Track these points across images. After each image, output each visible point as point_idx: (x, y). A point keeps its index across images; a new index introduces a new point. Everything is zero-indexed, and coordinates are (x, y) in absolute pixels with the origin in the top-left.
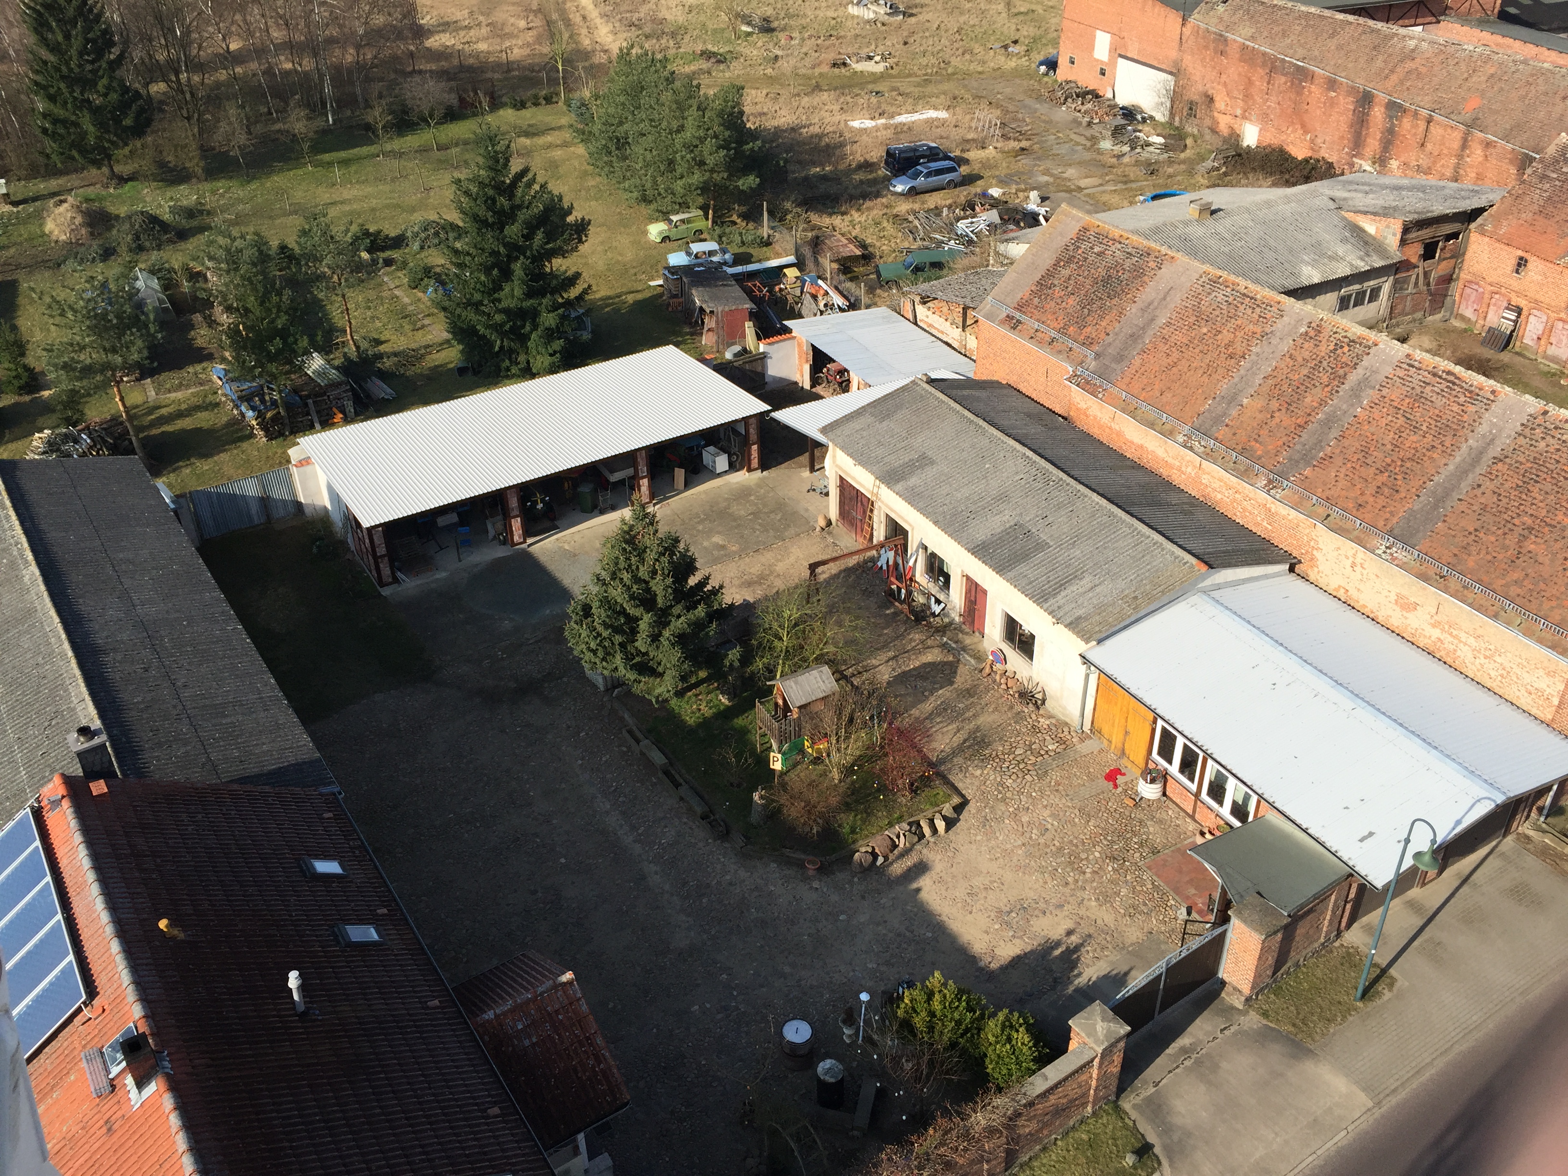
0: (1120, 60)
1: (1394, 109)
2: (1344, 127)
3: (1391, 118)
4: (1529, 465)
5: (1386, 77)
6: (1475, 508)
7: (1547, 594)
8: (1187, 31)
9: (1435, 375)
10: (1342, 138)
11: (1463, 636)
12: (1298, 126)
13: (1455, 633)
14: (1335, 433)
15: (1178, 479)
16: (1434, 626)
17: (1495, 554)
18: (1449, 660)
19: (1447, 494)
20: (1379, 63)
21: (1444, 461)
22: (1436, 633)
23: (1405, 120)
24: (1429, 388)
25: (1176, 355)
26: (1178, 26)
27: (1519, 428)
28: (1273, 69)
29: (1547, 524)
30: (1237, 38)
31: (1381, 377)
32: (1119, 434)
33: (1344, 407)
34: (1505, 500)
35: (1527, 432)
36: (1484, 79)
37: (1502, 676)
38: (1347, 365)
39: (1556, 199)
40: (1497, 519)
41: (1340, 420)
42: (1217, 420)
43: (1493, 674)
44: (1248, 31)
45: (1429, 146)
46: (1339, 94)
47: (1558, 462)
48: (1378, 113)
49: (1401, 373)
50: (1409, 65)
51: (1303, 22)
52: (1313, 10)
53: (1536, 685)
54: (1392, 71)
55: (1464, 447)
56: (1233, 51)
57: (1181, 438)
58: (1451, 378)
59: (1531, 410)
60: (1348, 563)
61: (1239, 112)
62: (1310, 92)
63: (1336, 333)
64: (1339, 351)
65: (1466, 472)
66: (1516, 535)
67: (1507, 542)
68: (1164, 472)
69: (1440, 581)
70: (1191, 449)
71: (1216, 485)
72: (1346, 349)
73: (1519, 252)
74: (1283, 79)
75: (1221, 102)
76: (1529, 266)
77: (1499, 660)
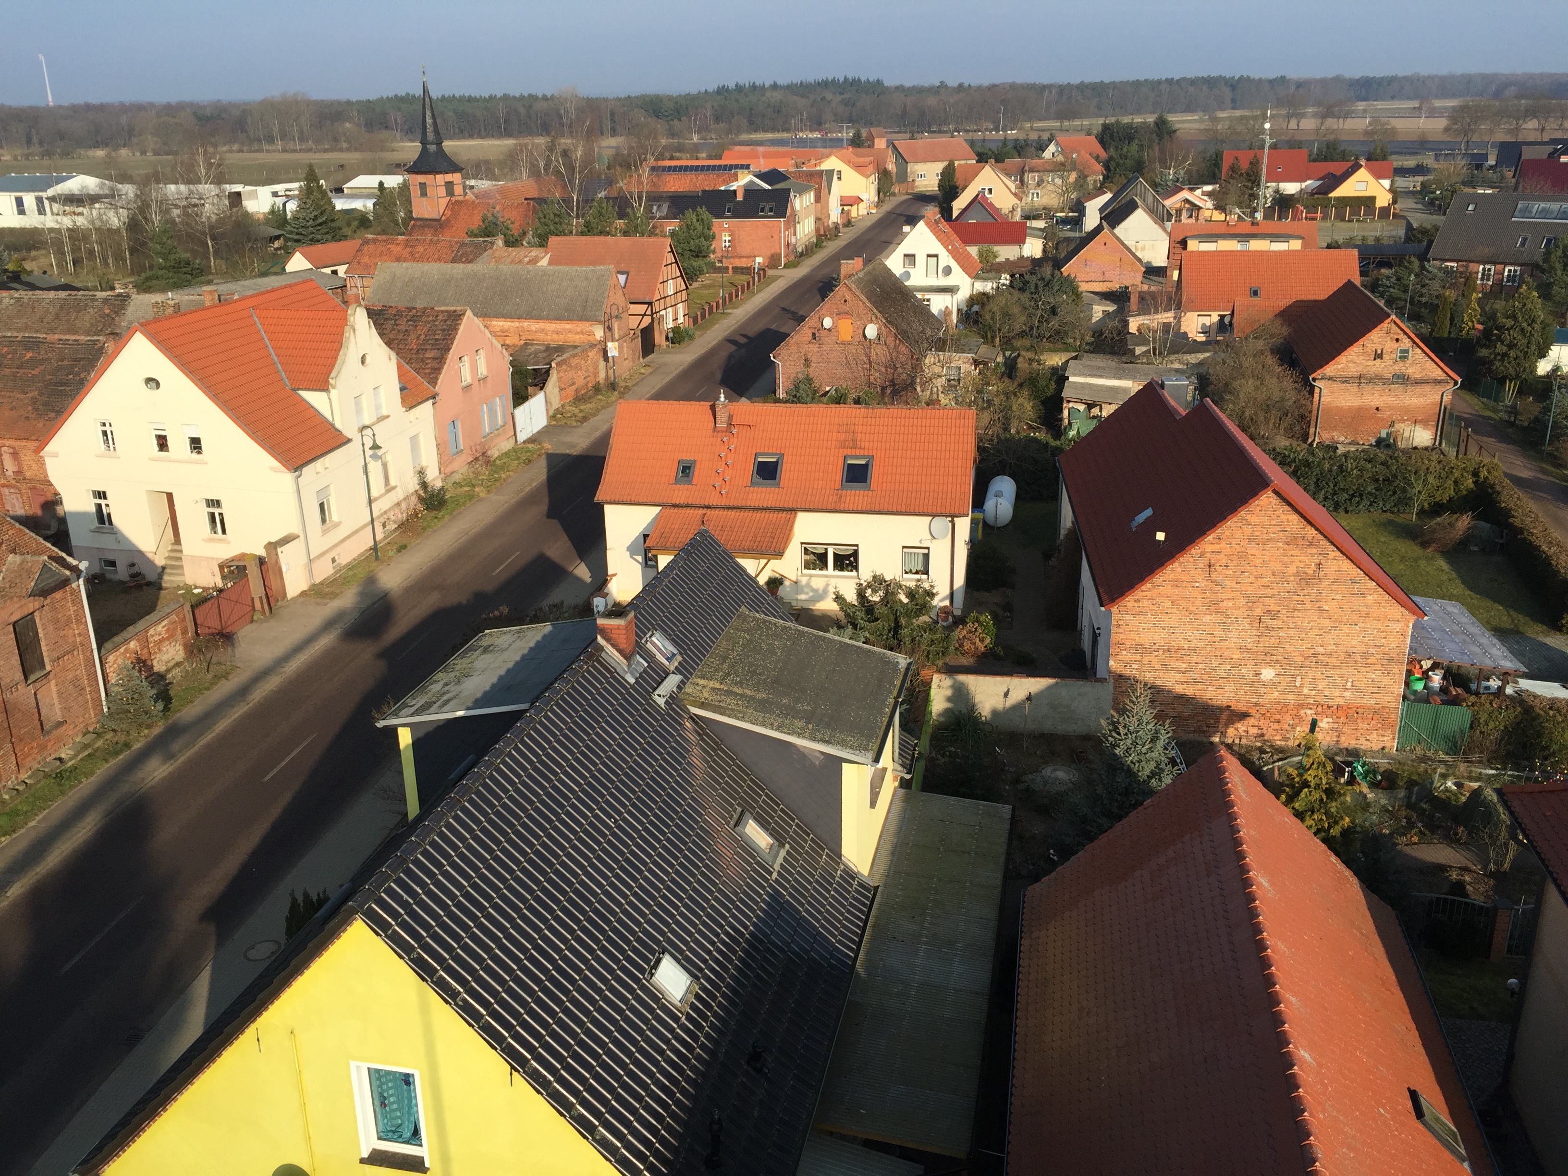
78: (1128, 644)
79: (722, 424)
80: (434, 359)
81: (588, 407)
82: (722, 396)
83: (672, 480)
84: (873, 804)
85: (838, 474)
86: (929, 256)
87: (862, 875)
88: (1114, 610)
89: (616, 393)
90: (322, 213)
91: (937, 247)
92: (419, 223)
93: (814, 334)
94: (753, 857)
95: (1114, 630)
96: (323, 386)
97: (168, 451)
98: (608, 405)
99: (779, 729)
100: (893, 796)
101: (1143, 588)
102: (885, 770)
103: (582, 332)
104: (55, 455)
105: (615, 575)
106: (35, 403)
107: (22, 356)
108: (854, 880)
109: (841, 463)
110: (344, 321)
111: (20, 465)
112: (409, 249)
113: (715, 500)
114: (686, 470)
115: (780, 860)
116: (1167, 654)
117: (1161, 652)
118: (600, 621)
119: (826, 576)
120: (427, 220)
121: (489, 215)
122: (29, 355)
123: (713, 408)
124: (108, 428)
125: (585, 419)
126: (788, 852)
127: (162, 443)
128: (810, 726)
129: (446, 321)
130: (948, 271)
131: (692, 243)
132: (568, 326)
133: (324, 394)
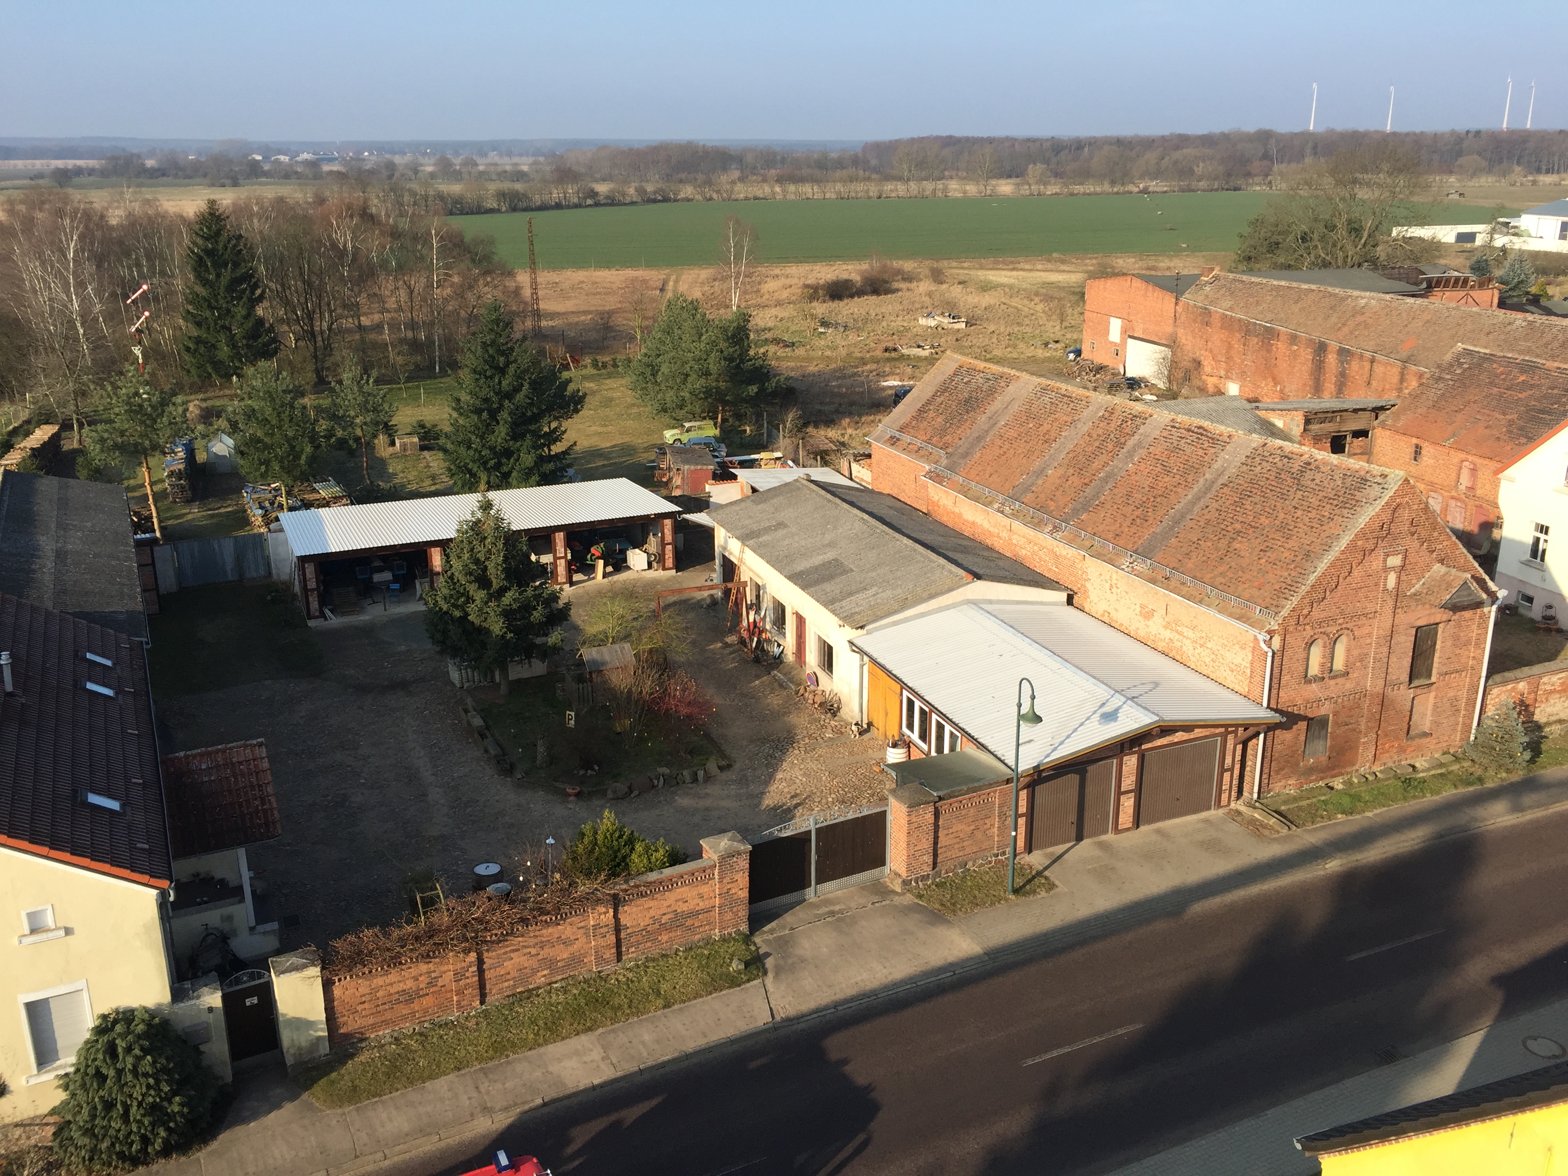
0: (1129, 340)
1: (1343, 353)
2: (1306, 376)
3: (1342, 363)
4: (1247, 485)
5: (1339, 329)
6: (1201, 523)
7: (1243, 580)
8: (1179, 309)
9: (1189, 430)
10: (1305, 385)
11: (1185, 630)
12: (1270, 379)
13: (1180, 629)
14: (1110, 486)
15: (998, 545)
16: (1166, 627)
17: (1209, 556)
18: (1178, 657)
19: (1183, 516)
20: (1334, 319)
21: (1185, 493)
22: (1167, 634)
23: (1353, 363)
24: (1184, 441)
25: (1007, 446)
26: (1173, 305)
27: (1244, 459)
28: (1248, 332)
29: (1252, 527)
30: (1217, 310)
31: (1150, 439)
32: (960, 516)
33: (1121, 465)
34: (1224, 514)
35: (1249, 461)
36: (1420, 324)
37: (1213, 660)
38: (1128, 434)
39: (1448, 395)
40: (1216, 529)
41: (1115, 475)
42: (1027, 489)
43: (1207, 660)
44: (1227, 304)
45: (1374, 383)
46: (1300, 348)
47: (1268, 479)
48: (1331, 359)
49: (1165, 434)
50: (1359, 319)
51: (1274, 293)
52: (1283, 283)
53: (1235, 661)
54: (1344, 325)
55: (1202, 480)
56: (1216, 321)
57: (996, 506)
58: (1201, 431)
59: (1254, 445)
60: (1108, 586)
61: (1222, 373)
62: (1278, 349)
63: (1124, 412)
64: (1124, 425)
65: (1199, 499)
66: (1228, 538)
67: (1220, 545)
68: (989, 542)
69: (1165, 582)
70: (1002, 512)
71: (1022, 541)
72: (1130, 422)
73: (1415, 441)
74: (1256, 340)
75: (1208, 366)
76: (1423, 452)
77: (1209, 645)
104: (1512, 480)
106: (1510, 426)
107: (1516, 378)
111: (1475, 482)
122: (1522, 378)
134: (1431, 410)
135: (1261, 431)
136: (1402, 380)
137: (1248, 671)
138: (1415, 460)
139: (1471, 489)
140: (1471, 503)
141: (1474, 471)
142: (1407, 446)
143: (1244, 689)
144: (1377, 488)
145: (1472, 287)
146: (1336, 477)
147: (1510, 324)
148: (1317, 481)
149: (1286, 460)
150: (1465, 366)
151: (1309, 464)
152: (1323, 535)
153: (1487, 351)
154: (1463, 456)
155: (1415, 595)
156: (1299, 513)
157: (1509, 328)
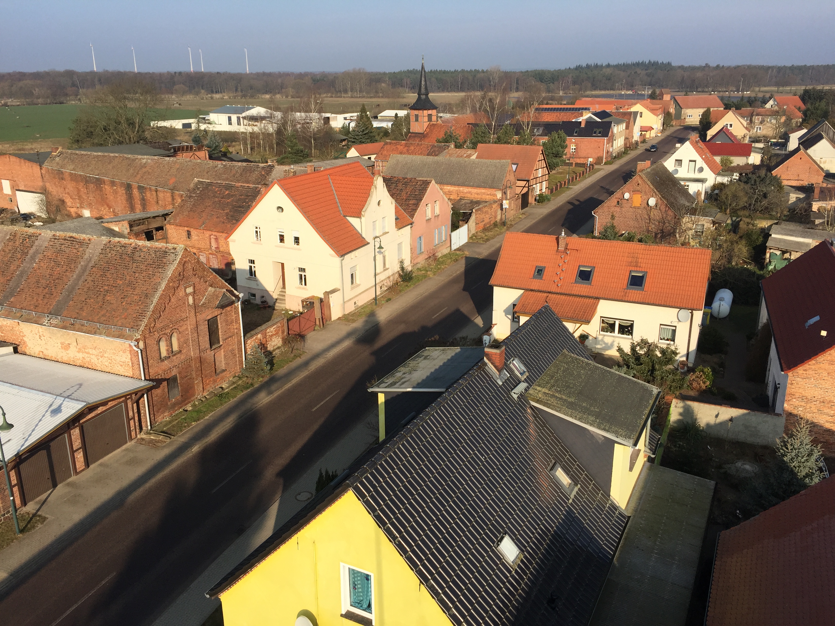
0: (17, 192)
1: (140, 188)
2: (124, 202)
3: (141, 193)
4: (105, 265)
5: (136, 176)
6: (84, 290)
7: (115, 316)
9: (65, 240)
10: (125, 207)
11: (90, 351)
12: (105, 206)
13: (87, 351)
16: (79, 352)
17: (93, 307)
19: (73, 288)
20: (131, 171)
21: (71, 275)
22: (80, 355)
23: (147, 193)
24: (63, 246)
26: (39, 170)
27: (100, 251)
28: (87, 182)
29: (114, 287)
30: (67, 171)
31: (43, 248)
33: (28, 266)
34: (97, 283)
35: (104, 252)
36: (175, 170)
37: (110, 363)
38: (28, 247)
39: (196, 204)
40: (94, 291)
41: (26, 272)
43: (106, 364)
44: (72, 167)
45: (160, 202)
46: (117, 187)
47: (116, 260)
48: (136, 192)
49: (52, 243)
53: (122, 360)
54: (137, 173)
55: (79, 266)
56: (67, 176)
58: (72, 239)
59: (104, 242)
60: (38, 336)
61: (78, 205)
62: (105, 189)
63: (22, 234)
64: (25, 242)
65: (80, 276)
66: (102, 295)
69: (72, 327)
72: (28, 240)
73: (186, 229)
74: (92, 185)
75: (69, 202)
76: (192, 234)
77: (106, 355)
78: (797, 395)
79: (561, 248)
80: (414, 204)
81: (490, 234)
82: (563, 233)
83: (532, 276)
84: (631, 469)
85: (625, 280)
86: (690, 161)
87: (622, 509)
88: (790, 374)
89: (505, 227)
90: (366, 128)
91: (695, 155)
92: (412, 135)
93: (618, 202)
94: (559, 489)
95: (789, 386)
96: (358, 215)
97: (284, 243)
98: (501, 233)
99: (580, 419)
100: (643, 466)
101: (810, 363)
102: (639, 450)
103: (490, 194)
104: (234, 241)
105: (496, 324)
106: (227, 215)
107: (224, 192)
108: (616, 510)
109: (628, 274)
110: (372, 183)
111: (218, 244)
112: (406, 148)
113: (554, 289)
114: (540, 272)
115: (574, 493)
116: (822, 404)
117: (818, 402)
118: (486, 350)
119: (614, 337)
120: (417, 133)
121: (448, 132)
122: (227, 192)
123: (557, 239)
124: (258, 230)
125: (488, 240)
126: (579, 489)
127: (282, 238)
128: (598, 421)
129: (421, 185)
130: (701, 170)
131: (554, 149)
132: (483, 191)
133: (358, 219)
134: (190, 213)
135: (107, 234)
136: (173, 199)
137: (130, 364)
138: (189, 238)
139: (217, 248)
140: (219, 255)
141: (216, 239)
142: (183, 231)
143: (130, 374)
144: (173, 255)
145: (195, 150)
146: (151, 253)
147: (216, 167)
148: (142, 257)
149: (123, 248)
150: (201, 189)
151: (136, 248)
152: (152, 284)
153: (209, 181)
154: (211, 233)
155: (203, 305)
156: (137, 275)
157: (216, 169)
